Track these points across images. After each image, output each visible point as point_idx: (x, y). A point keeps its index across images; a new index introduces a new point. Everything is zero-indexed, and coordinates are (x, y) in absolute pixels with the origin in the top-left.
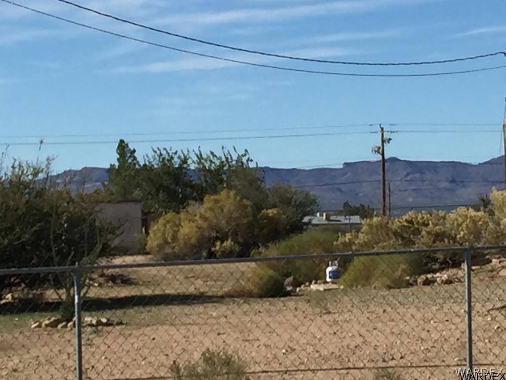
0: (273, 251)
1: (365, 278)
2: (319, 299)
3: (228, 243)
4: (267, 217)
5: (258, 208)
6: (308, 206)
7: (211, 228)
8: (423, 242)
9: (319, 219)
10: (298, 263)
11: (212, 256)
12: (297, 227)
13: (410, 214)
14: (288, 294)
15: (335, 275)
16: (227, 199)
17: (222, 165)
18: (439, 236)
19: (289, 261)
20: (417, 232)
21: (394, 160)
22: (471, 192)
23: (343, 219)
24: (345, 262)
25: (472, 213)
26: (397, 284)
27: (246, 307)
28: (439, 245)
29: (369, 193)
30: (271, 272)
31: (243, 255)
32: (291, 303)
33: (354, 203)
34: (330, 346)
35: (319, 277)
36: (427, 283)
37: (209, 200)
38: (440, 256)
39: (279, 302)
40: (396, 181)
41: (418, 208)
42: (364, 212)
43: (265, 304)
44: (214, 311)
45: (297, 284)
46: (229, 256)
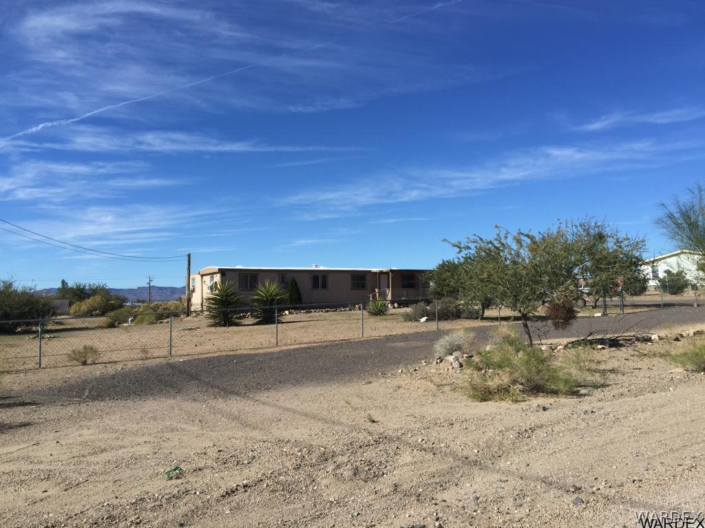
0: (112, 314)
1: (142, 321)
2: (126, 328)
3: (98, 311)
4: (111, 304)
5: (108, 301)
6: (125, 300)
7: (92, 307)
8: (160, 311)
9: (129, 304)
10: (120, 317)
11: (92, 316)
12: (121, 306)
13: (157, 302)
14: (116, 327)
15: (132, 321)
16: (98, 298)
17: (97, 287)
18: (165, 309)
19: (117, 317)
20: (158, 308)
21: (154, 286)
22: (177, 296)
23: (136, 304)
24: (135, 317)
25: (175, 302)
26: (152, 323)
27: (102, 331)
28: (165, 312)
29: (145, 296)
30: (111, 320)
31: (102, 314)
32: (117, 329)
33: (140, 299)
34: (129, 342)
35: (126, 321)
36: (161, 323)
37: (92, 298)
38: (165, 315)
39: (113, 329)
40: (154, 292)
41: (159, 301)
42: (143, 302)
43: (109, 330)
44: (91, 332)
45: (119, 324)
46: (97, 315)
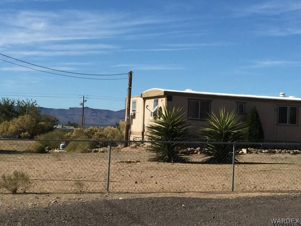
0: (42, 137)
1: (74, 149)
2: (57, 155)
3: (26, 133)
4: (41, 125)
5: (38, 121)
6: (56, 122)
7: (21, 127)
8: (95, 138)
9: (59, 127)
10: (50, 142)
11: (20, 138)
12: (51, 129)
13: (91, 127)
14: (46, 153)
15: (64, 147)
16: (27, 118)
17: (26, 105)
18: (101, 136)
19: (47, 141)
20: (93, 134)
21: (87, 108)
22: (113, 121)
23: (68, 127)
24: (67, 143)
25: (113, 128)
26: (85, 151)
27: (31, 156)
28: (101, 139)
29: (77, 119)
30: (41, 145)
31: (31, 138)
32: (47, 156)
33: (72, 122)
34: (60, 172)
35: (57, 147)
36: (95, 152)
37: (20, 118)
38: (101, 143)
39: (43, 155)
40: (87, 115)
41: (94, 125)
42: (75, 126)
43: (38, 156)
44: (20, 157)
45: (50, 149)
46: (26, 138)
